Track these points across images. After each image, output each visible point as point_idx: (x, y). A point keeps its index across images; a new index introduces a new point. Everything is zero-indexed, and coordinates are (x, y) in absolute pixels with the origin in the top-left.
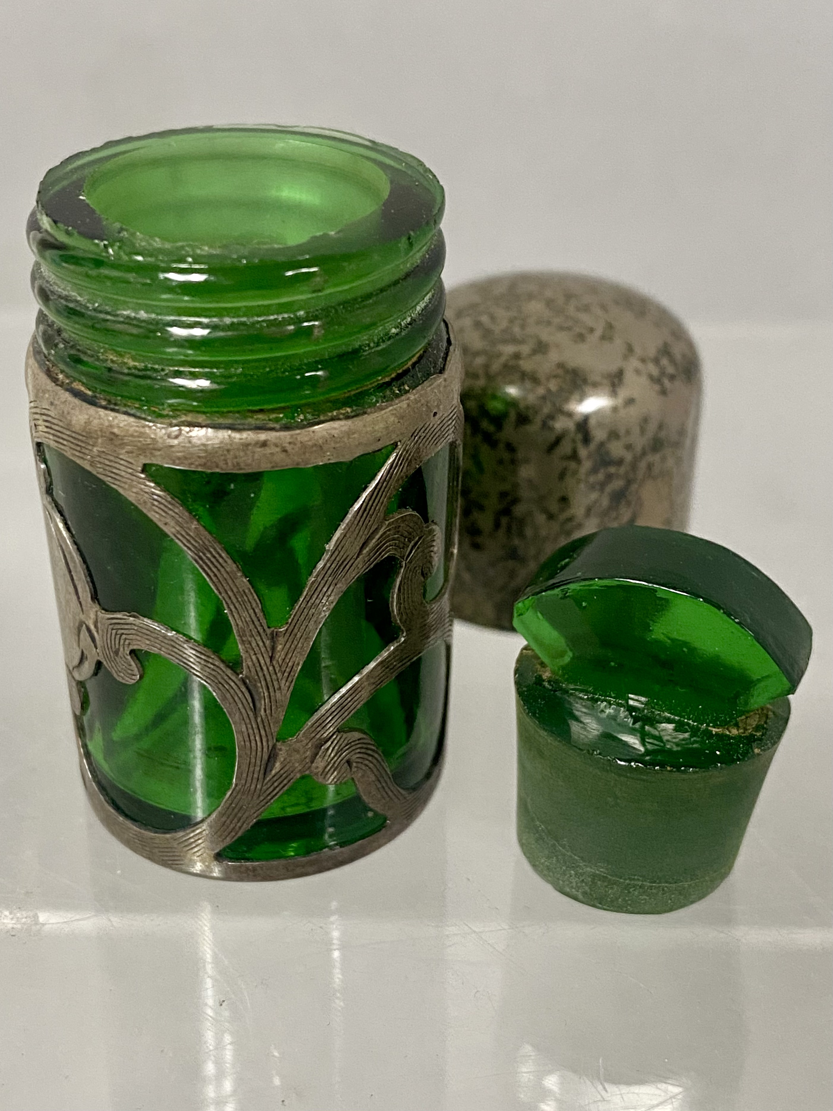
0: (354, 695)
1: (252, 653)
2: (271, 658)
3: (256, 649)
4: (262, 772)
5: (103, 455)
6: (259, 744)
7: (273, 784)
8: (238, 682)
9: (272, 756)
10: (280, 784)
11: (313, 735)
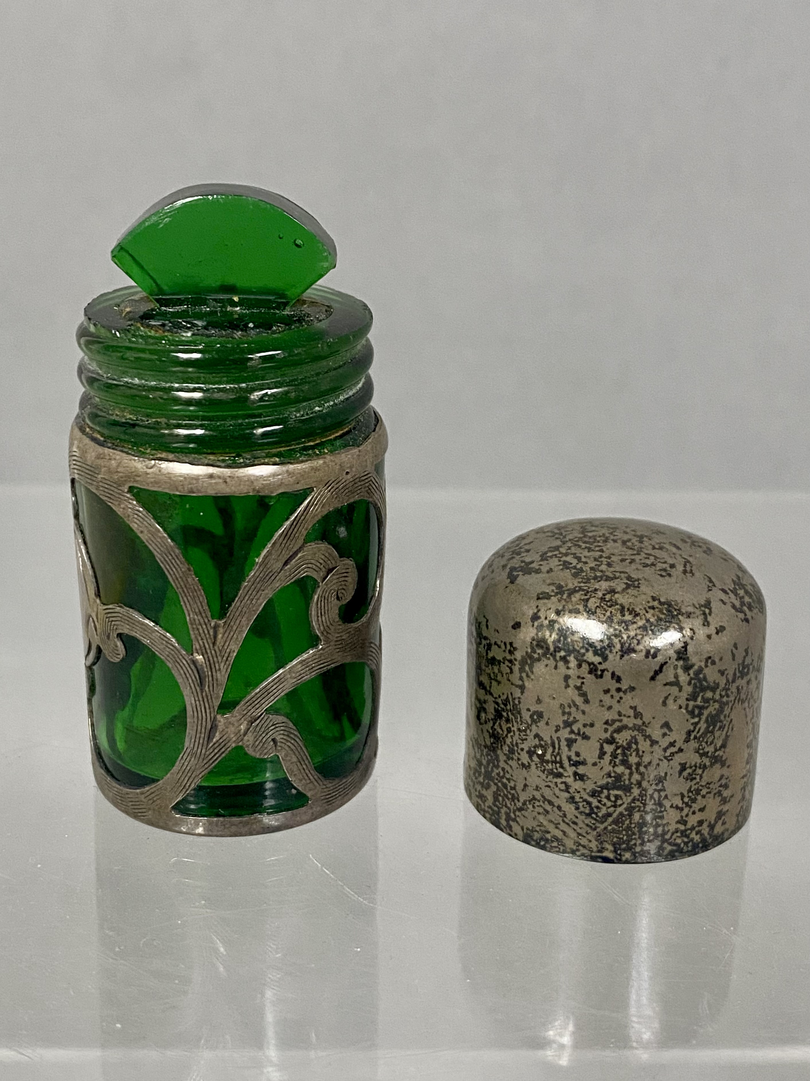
0: (278, 684)
1: (199, 638)
2: (214, 644)
3: (203, 635)
4: (206, 739)
5: (104, 481)
6: (204, 715)
7: (214, 750)
8: (189, 662)
9: (214, 727)
10: (219, 751)
11: (245, 712)
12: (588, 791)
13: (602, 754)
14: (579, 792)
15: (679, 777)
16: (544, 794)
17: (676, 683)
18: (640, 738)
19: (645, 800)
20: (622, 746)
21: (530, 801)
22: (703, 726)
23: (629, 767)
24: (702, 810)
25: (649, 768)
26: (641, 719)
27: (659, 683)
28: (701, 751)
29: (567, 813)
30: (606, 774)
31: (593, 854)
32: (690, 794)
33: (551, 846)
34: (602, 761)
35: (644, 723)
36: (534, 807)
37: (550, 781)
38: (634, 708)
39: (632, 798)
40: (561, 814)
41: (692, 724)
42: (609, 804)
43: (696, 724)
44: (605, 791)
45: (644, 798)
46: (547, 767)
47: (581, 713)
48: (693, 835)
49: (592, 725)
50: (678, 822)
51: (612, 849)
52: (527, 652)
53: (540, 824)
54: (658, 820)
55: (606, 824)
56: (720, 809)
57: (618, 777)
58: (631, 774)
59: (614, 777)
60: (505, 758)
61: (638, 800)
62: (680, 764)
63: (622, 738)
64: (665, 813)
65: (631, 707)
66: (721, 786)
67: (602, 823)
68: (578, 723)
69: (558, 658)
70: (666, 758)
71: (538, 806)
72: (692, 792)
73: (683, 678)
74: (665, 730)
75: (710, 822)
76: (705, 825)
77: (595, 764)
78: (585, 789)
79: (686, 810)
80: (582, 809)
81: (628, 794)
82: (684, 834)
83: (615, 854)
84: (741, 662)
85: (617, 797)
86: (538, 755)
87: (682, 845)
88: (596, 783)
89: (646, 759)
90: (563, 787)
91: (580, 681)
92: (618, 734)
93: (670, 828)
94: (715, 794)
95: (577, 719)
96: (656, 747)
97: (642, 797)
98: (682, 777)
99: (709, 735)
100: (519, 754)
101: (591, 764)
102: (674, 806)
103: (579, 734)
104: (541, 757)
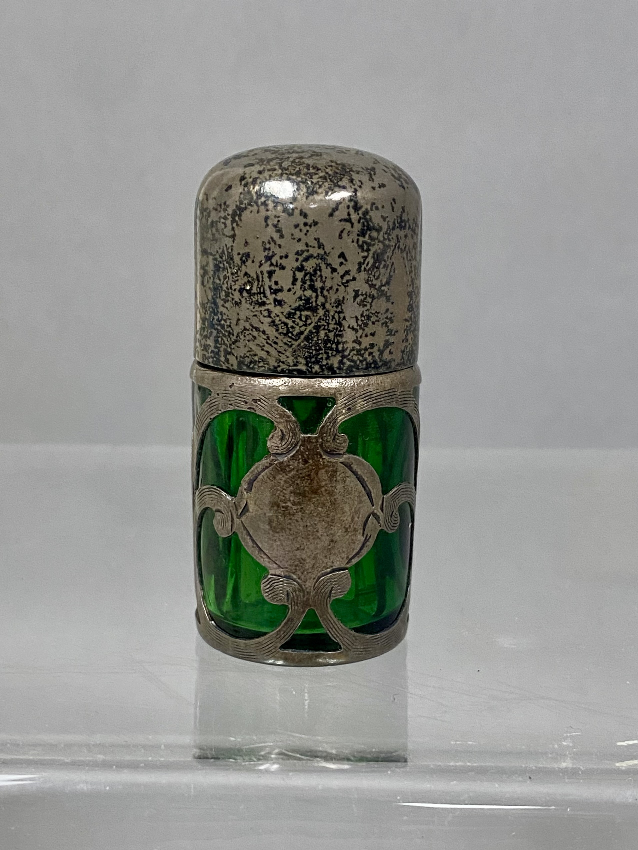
12: (285, 314)
13: (295, 280)
14: (278, 316)
15: (354, 302)
16: (252, 323)
17: (349, 220)
18: (323, 266)
19: (329, 320)
20: (309, 273)
21: (241, 332)
22: (370, 260)
23: (315, 291)
24: (373, 334)
25: (330, 291)
26: (323, 249)
27: (336, 218)
28: (370, 283)
29: (269, 335)
30: (298, 298)
31: (290, 368)
32: (363, 319)
33: (259, 367)
34: (295, 286)
35: (325, 253)
36: (245, 336)
37: (256, 311)
38: (317, 239)
39: (318, 317)
40: (265, 337)
41: (363, 257)
42: (301, 323)
43: (365, 258)
44: (298, 313)
45: (328, 318)
46: (254, 299)
47: (278, 247)
48: (366, 355)
49: (286, 257)
50: (354, 341)
51: (305, 362)
52: (237, 206)
53: (250, 349)
54: (338, 338)
55: (299, 341)
56: (387, 338)
57: (308, 300)
58: (317, 297)
59: (304, 300)
60: (222, 302)
61: (323, 320)
62: (354, 290)
63: (310, 266)
64: (344, 332)
65: (315, 239)
66: (387, 318)
67: (296, 340)
68: (276, 256)
69: (260, 203)
70: (343, 284)
71: (248, 335)
72: (364, 317)
73: (354, 217)
74: (342, 260)
75: (379, 348)
76: (376, 348)
77: (289, 290)
78: (282, 313)
79: (360, 332)
80: (281, 330)
81: (315, 314)
82: (359, 352)
83: (306, 367)
84: (399, 215)
85: (307, 317)
86: (247, 290)
87: (358, 362)
88: (290, 306)
89: (328, 285)
90: (266, 313)
91: (277, 219)
92: (306, 262)
93: (348, 345)
94: (383, 324)
95: (276, 253)
96: (335, 274)
97: (326, 317)
98: (356, 302)
99: (375, 270)
100: (233, 295)
101: (287, 290)
102: (351, 327)
103: (277, 265)
104: (249, 292)
